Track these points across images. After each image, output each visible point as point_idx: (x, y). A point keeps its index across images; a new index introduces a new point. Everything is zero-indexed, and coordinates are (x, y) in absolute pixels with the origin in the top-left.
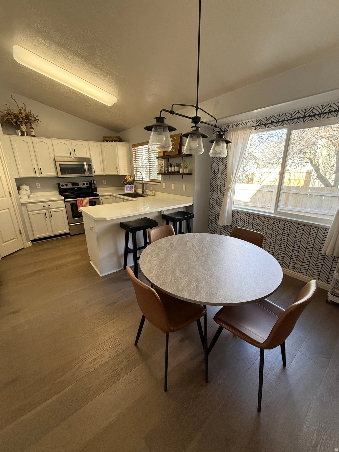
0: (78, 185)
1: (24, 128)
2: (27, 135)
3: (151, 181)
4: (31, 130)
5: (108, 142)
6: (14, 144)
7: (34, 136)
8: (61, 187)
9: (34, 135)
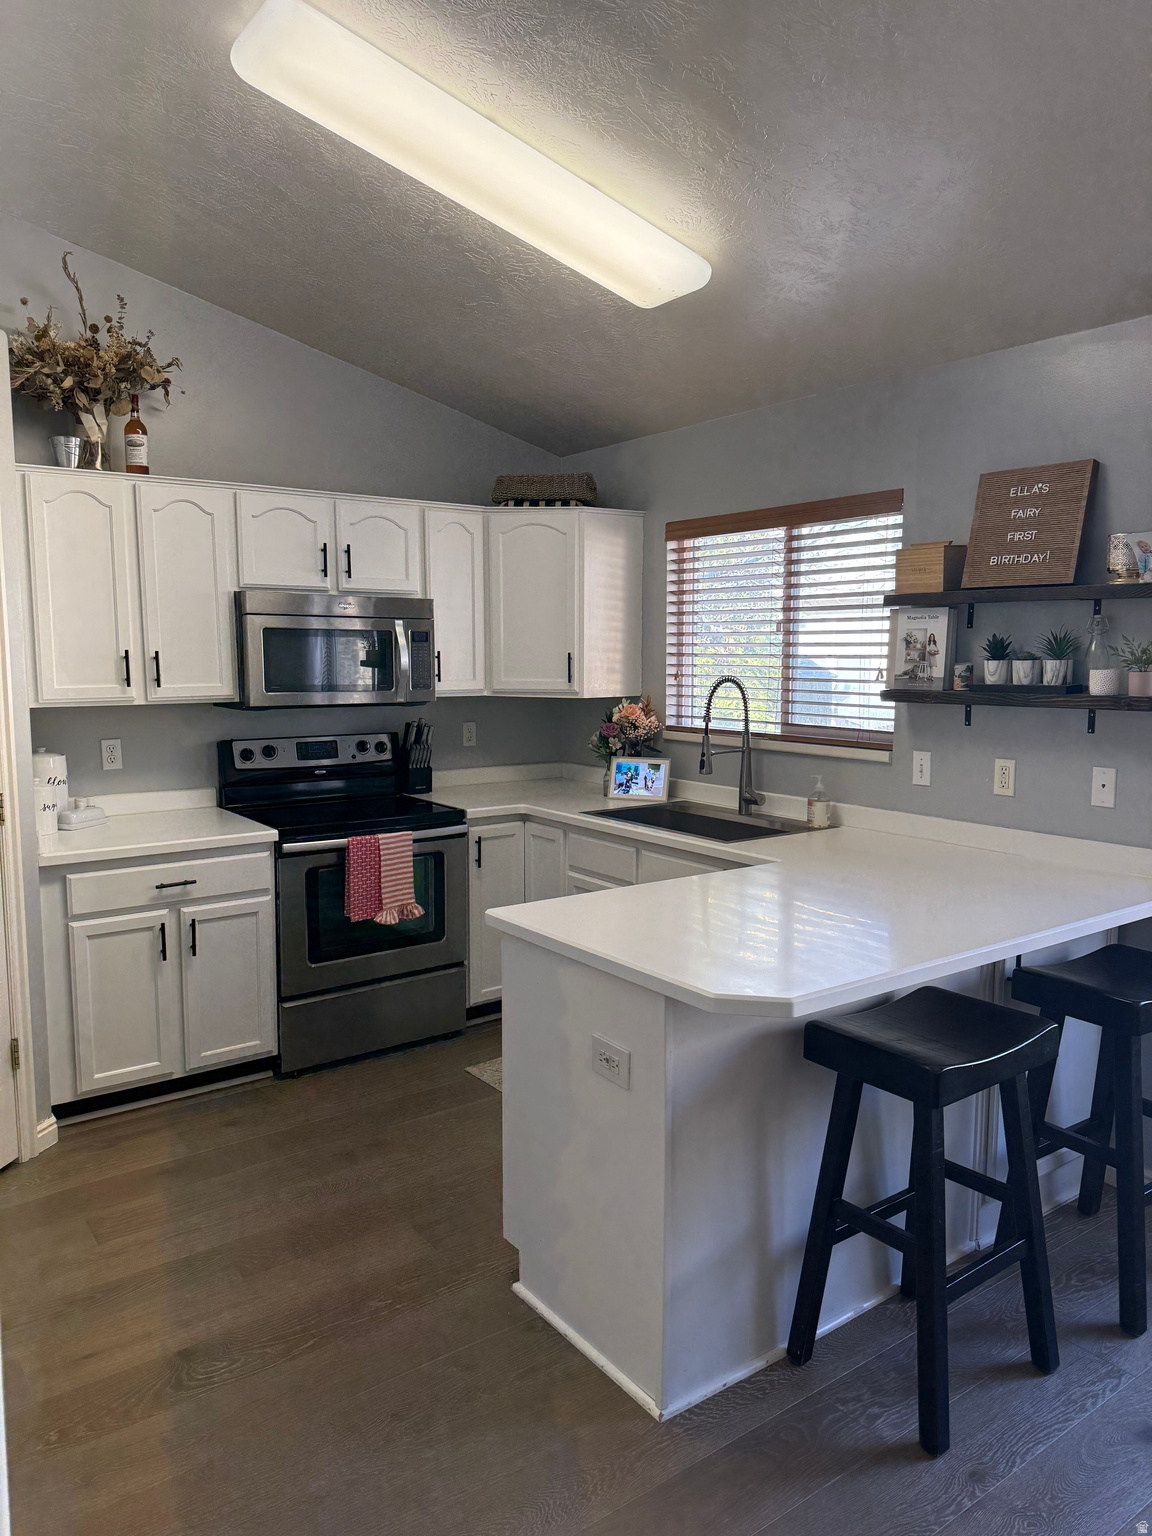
0: (330, 749)
1: (95, 425)
2: (108, 465)
3: (793, 734)
4: (134, 437)
5: (526, 506)
6: (41, 513)
7: (144, 470)
8: (239, 764)
9: (145, 464)
